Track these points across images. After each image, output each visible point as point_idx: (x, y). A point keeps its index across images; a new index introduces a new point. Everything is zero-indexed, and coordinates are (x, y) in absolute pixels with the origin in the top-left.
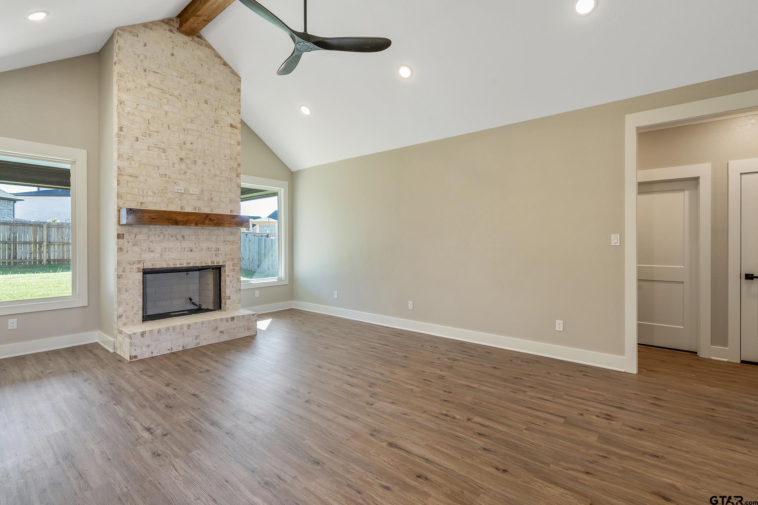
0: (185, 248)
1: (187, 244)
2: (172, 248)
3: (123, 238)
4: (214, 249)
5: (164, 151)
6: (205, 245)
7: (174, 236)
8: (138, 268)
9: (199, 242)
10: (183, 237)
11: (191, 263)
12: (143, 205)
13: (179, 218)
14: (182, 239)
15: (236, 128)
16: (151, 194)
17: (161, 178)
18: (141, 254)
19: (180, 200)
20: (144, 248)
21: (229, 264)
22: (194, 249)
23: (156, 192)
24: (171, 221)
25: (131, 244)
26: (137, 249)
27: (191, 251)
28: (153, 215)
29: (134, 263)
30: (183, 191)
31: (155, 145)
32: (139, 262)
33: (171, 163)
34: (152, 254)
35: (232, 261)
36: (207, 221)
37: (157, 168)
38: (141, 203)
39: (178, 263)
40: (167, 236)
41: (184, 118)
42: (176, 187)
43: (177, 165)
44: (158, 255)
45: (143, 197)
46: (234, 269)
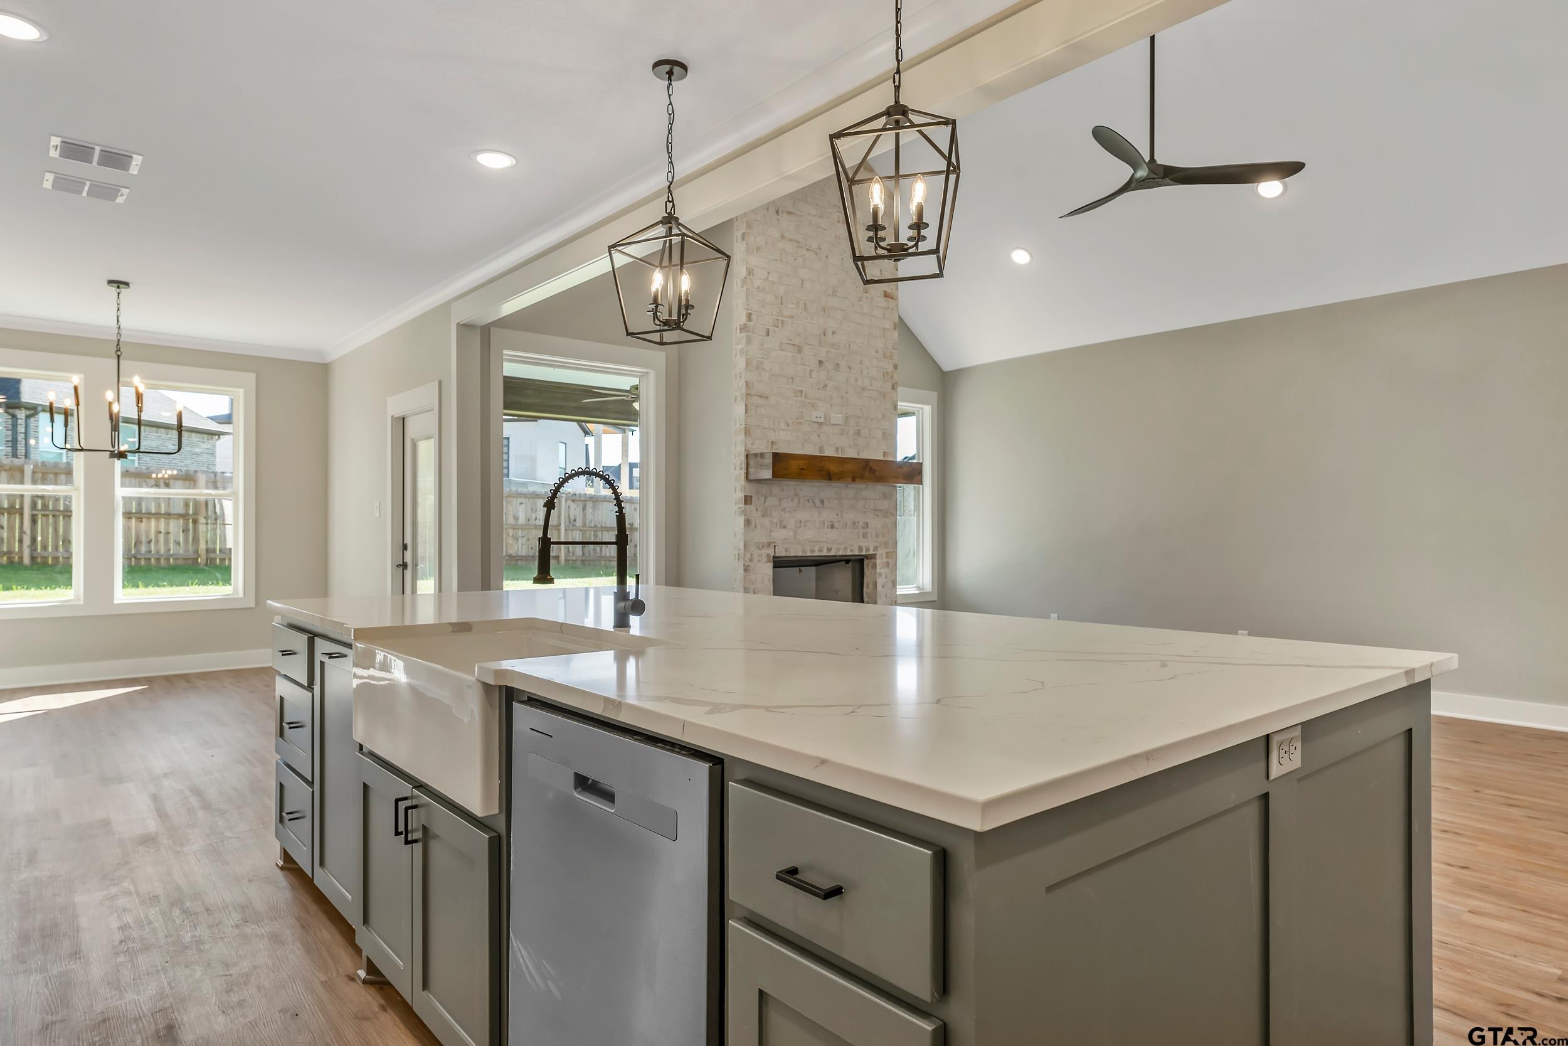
0: (824, 522)
1: (828, 515)
2: (808, 522)
3: (751, 504)
4: (861, 524)
5: (800, 350)
6: (850, 516)
7: (811, 501)
8: (768, 555)
9: (842, 512)
10: (822, 502)
11: (833, 550)
12: (774, 446)
13: (833, 468)
14: (821, 505)
15: (891, 298)
16: (783, 426)
17: (796, 398)
18: (771, 531)
19: (819, 436)
20: (775, 521)
21: (881, 552)
22: (836, 525)
23: (790, 422)
24: (824, 473)
25: (760, 513)
26: (766, 521)
27: (832, 527)
28: (802, 463)
29: (763, 547)
30: (822, 420)
31: (790, 340)
32: (769, 544)
33: (808, 369)
34: (784, 531)
35: (885, 547)
37: (791, 380)
38: (772, 442)
39: (817, 549)
40: (802, 500)
41: (824, 288)
42: (813, 412)
43: (815, 375)
44: (791, 533)
45: (774, 431)
46: (888, 563)
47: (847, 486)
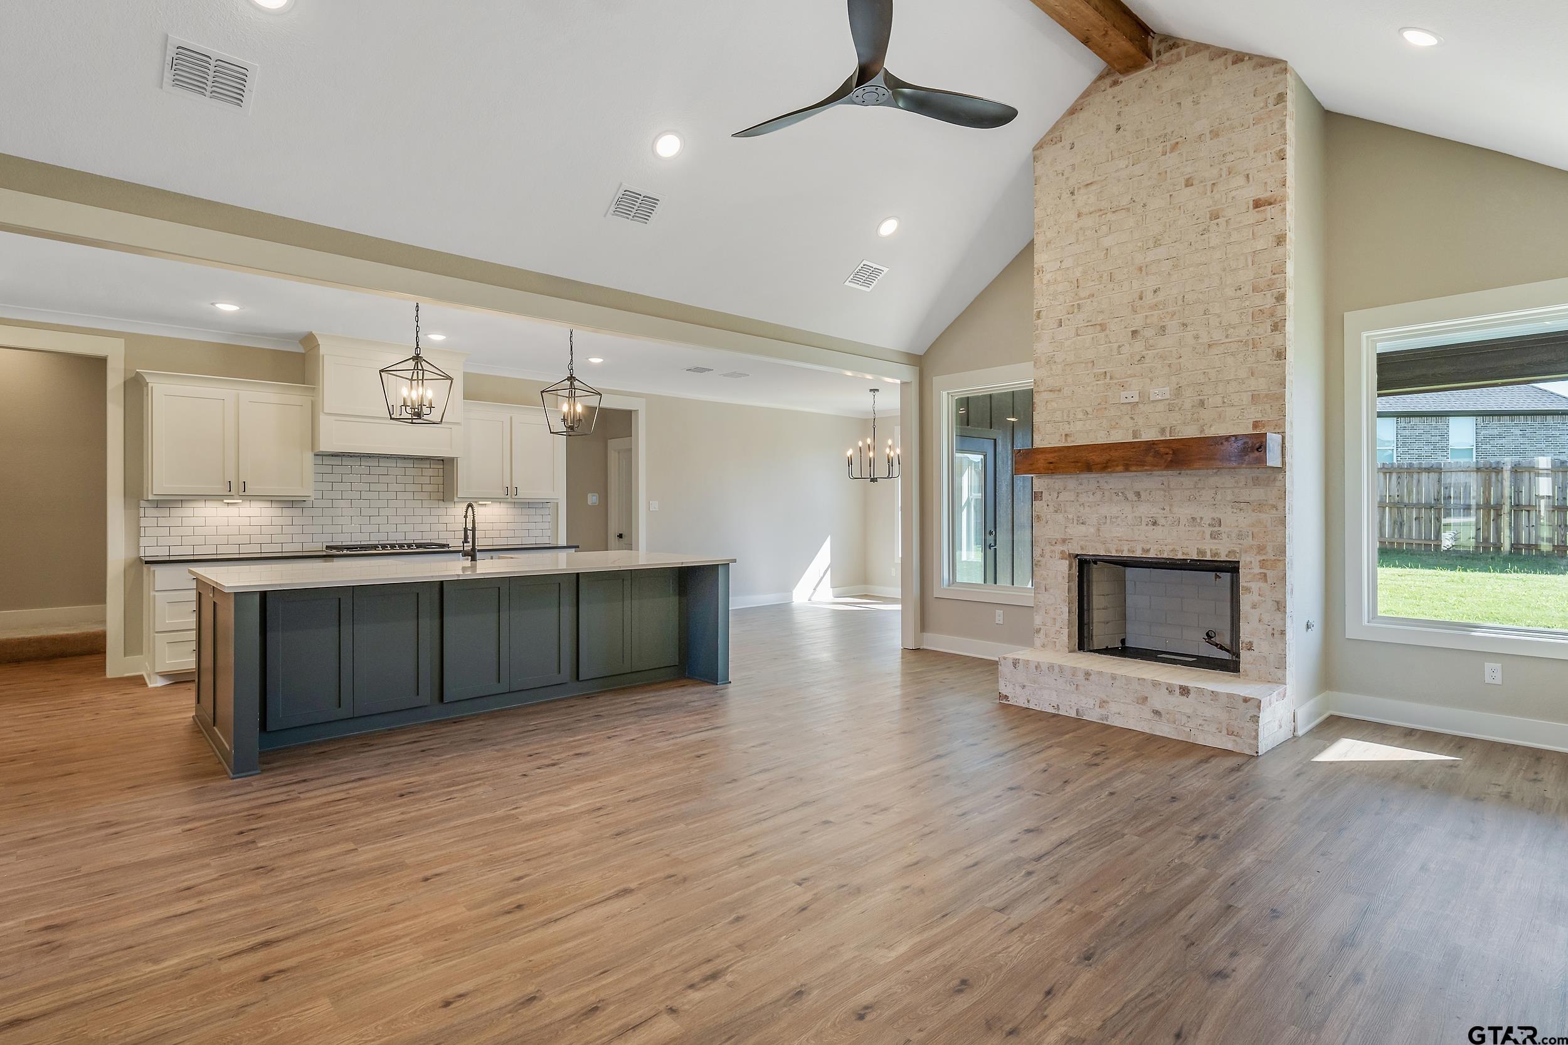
0: (1141, 517)
1: (1145, 510)
2: (1117, 518)
3: (1041, 500)
4: (1207, 521)
5: (1103, 327)
6: (1184, 511)
7: (1120, 494)
8: (1062, 552)
9: (1171, 506)
10: (1138, 494)
11: (1152, 551)
12: (1069, 439)
14: (1136, 498)
15: (1270, 204)
16: (1080, 415)
17: (1098, 382)
18: (1066, 527)
19: (1132, 418)
20: (1070, 516)
21: (1248, 559)
22: (1162, 521)
23: (1089, 410)
25: (1051, 509)
26: (1060, 517)
27: (1155, 523)
28: (1050, 457)
29: (1056, 543)
30: (1136, 399)
31: (1088, 321)
32: (1064, 541)
33: (1116, 346)
34: (1083, 528)
35: (1259, 553)
36: (1149, 459)
37: (1090, 365)
38: (1066, 435)
39: (1126, 548)
40: (1107, 493)
41: (1140, 244)
42: (1122, 393)
43: (1124, 350)
44: (1092, 530)
45: (1069, 423)
46: (1265, 575)
47: (1180, 474)
